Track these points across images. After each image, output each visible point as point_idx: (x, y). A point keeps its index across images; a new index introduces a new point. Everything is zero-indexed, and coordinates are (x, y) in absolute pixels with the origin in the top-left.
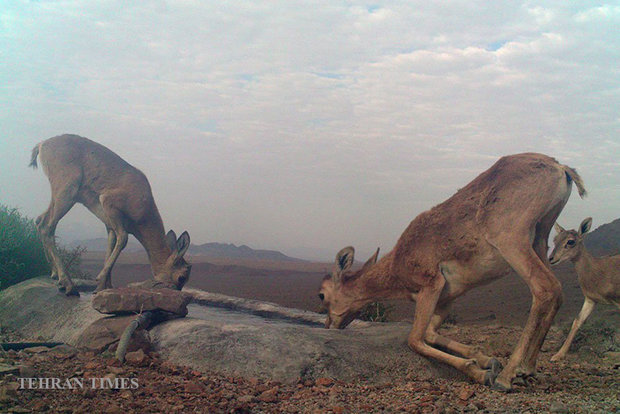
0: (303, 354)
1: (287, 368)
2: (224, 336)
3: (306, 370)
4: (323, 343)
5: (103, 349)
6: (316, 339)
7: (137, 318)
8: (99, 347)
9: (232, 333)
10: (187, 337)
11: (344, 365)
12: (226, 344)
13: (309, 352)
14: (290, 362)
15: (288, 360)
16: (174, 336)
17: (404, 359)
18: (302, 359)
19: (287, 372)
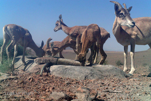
0: (85, 73)
1: (82, 76)
2: (66, 69)
3: (86, 77)
4: (90, 70)
5: (37, 72)
6: (89, 69)
7: (45, 64)
8: (36, 72)
9: (68, 68)
10: (57, 69)
11: (95, 75)
12: (67, 71)
13: (87, 72)
14: (82, 75)
15: (82, 74)
16: (54, 69)
17: (110, 74)
18: (85, 74)
19: (82, 77)
